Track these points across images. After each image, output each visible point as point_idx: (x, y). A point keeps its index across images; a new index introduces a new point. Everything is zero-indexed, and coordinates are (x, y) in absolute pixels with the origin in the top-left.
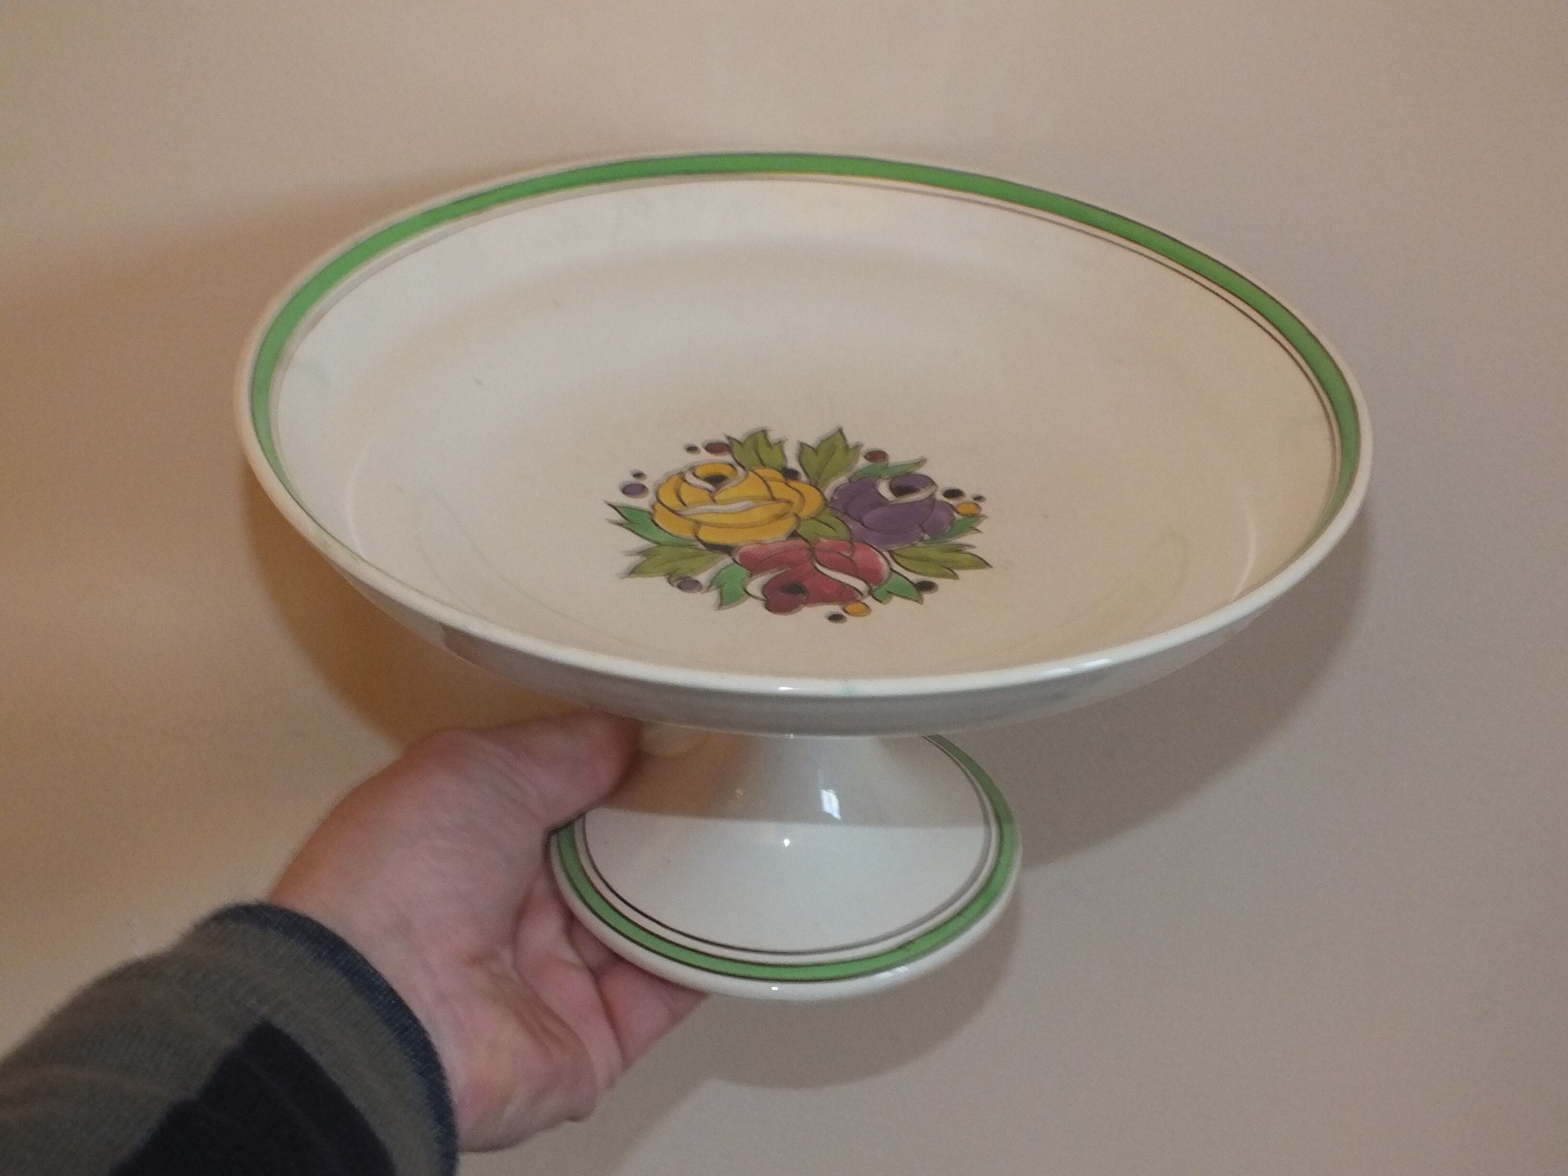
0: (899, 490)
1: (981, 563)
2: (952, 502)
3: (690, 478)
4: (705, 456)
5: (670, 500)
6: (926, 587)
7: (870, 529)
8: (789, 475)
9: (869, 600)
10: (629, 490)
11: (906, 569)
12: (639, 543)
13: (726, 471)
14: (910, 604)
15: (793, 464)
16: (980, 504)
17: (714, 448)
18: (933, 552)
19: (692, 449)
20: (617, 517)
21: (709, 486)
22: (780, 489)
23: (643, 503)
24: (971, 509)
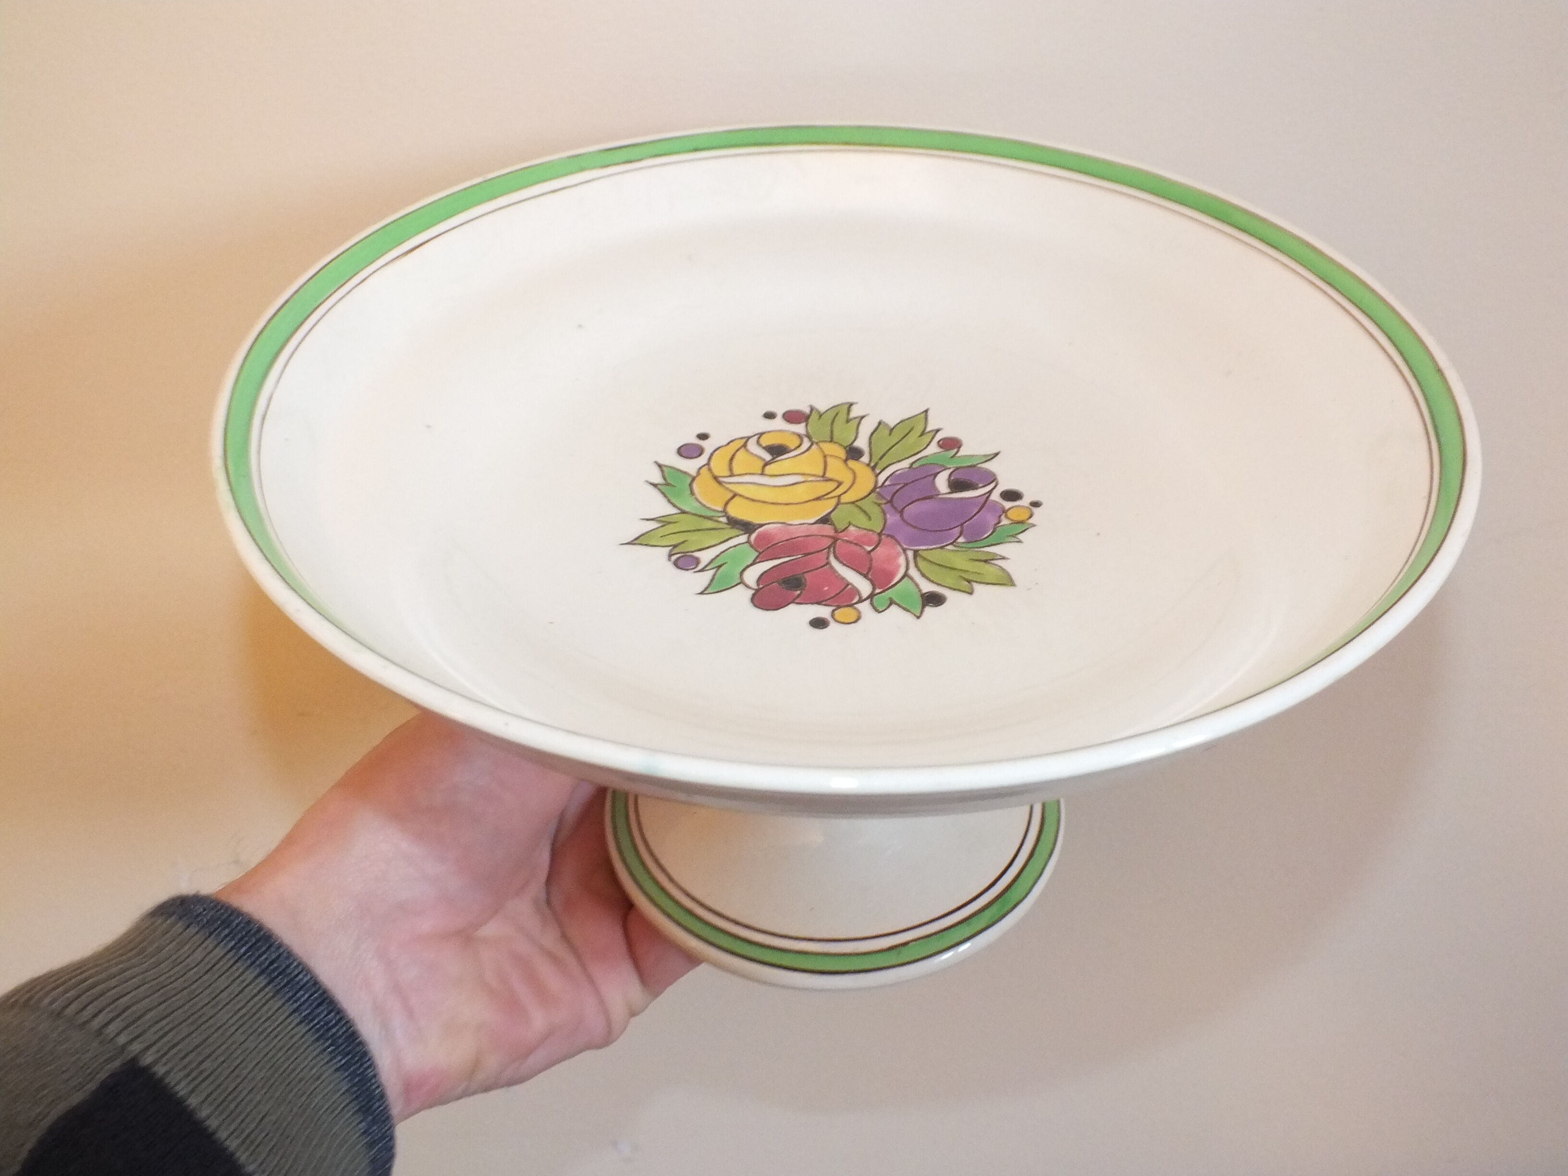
0: (957, 485)
1: (1007, 581)
2: (1007, 505)
3: (752, 446)
4: (779, 423)
5: (720, 467)
6: (934, 599)
7: (908, 524)
8: (854, 453)
9: (864, 607)
10: (687, 451)
11: (923, 575)
12: (663, 508)
13: (792, 443)
14: (907, 617)
15: (862, 443)
16: (1036, 510)
17: (792, 417)
18: (960, 561)
19: (769, 416)
20: (657, 478)
21: (768, 457)
22: (836, 469)
23: (690, 466)
24: (1023, 516)
